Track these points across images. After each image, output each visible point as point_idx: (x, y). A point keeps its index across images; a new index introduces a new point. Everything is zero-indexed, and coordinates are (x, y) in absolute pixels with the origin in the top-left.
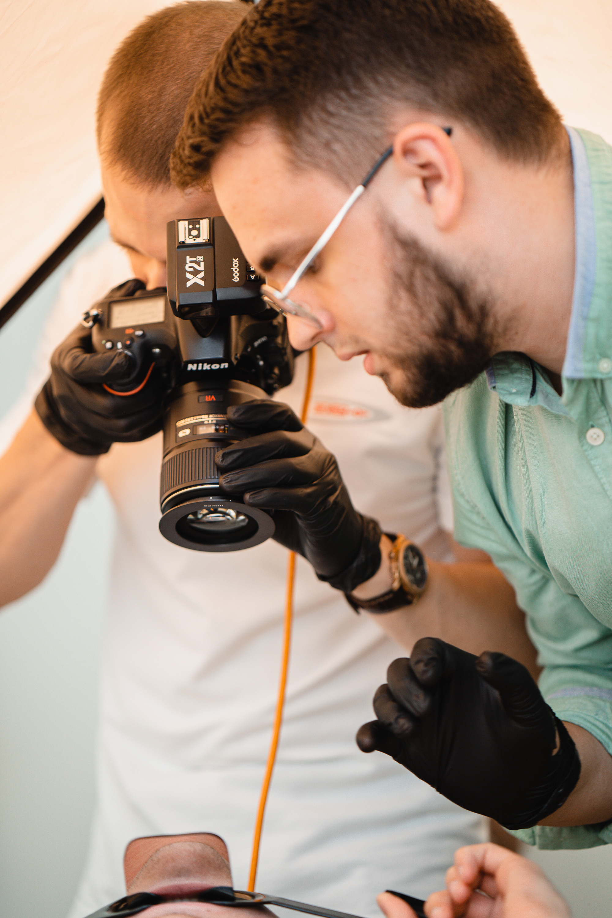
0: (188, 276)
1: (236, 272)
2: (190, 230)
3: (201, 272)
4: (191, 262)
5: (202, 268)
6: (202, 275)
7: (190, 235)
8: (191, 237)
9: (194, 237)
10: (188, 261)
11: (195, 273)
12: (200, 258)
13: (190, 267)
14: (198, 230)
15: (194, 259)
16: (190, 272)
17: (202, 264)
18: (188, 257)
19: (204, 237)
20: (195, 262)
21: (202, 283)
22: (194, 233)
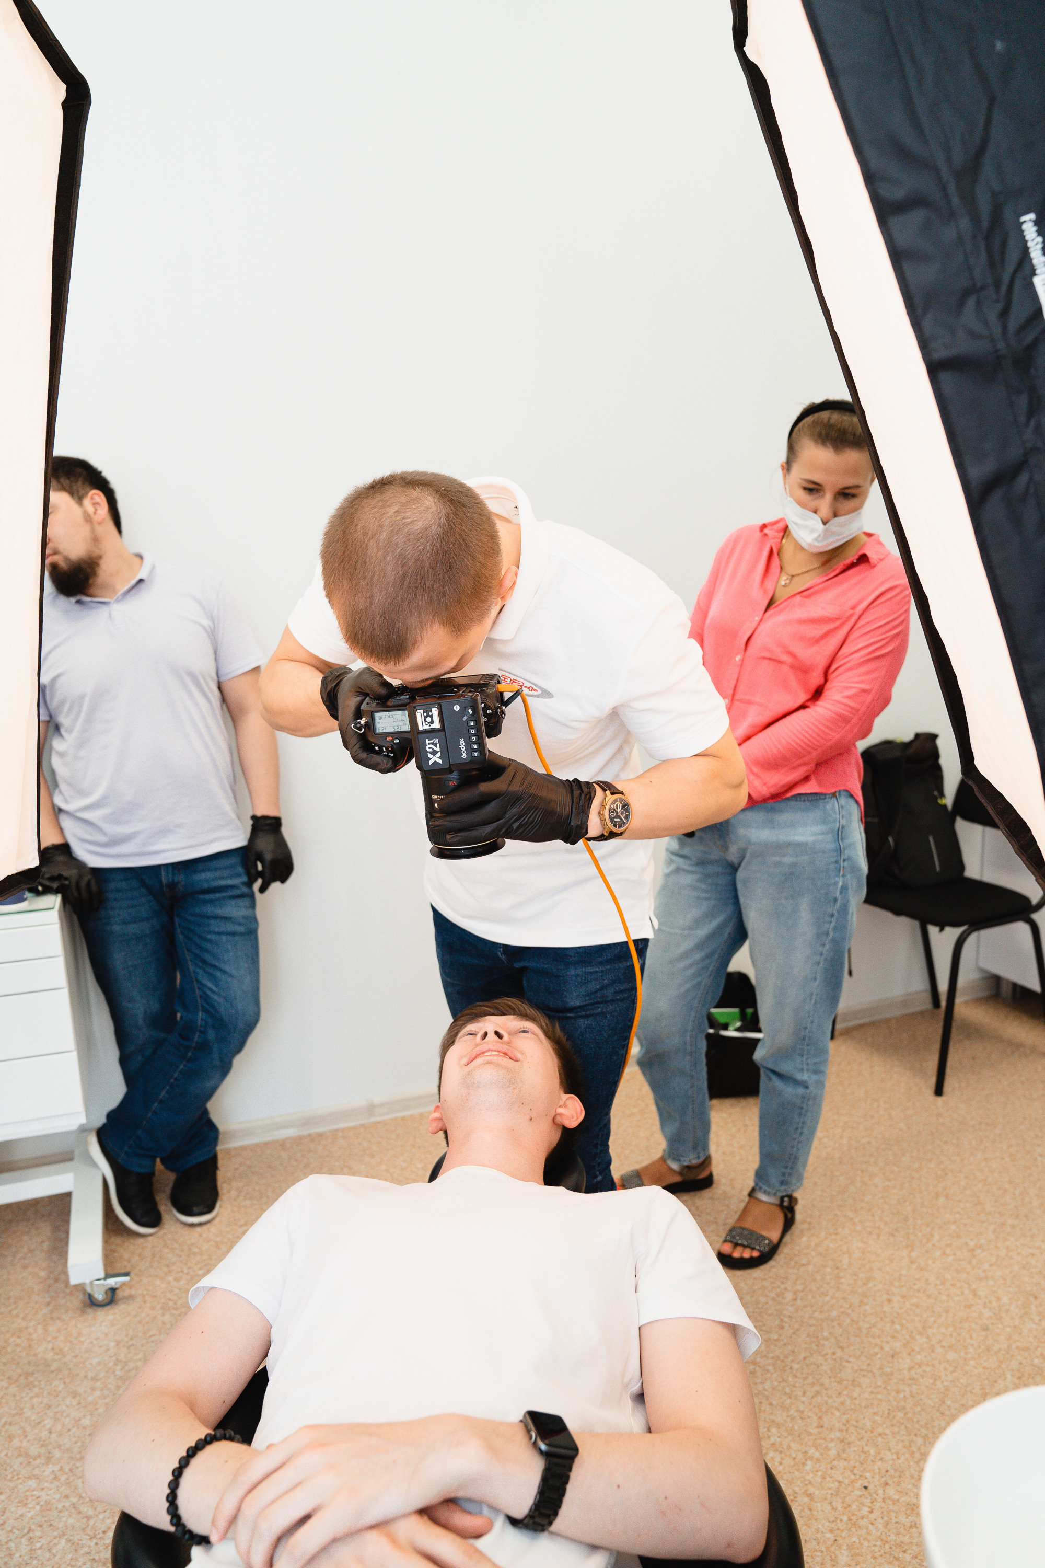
0: (430, 756)
1: (463, 750)
2: (425, 717)
3: (438, 752)
4: (429, 744)
5: (438, 749)
6: (439, 755)
7: (426, 721)
8: (427, 723)
9: (429, 723)
10: (427, 744)
11: (434, 753)
12: (436, 740)
13: (429, 748)
14: (431, 717)
15: (432, 741)
16: (430, 752)
17: (438, 745)
18: (427, 740)
19: (437, 725)
20: (432, 744)
21: (440, 761)
22: (429, 719)
